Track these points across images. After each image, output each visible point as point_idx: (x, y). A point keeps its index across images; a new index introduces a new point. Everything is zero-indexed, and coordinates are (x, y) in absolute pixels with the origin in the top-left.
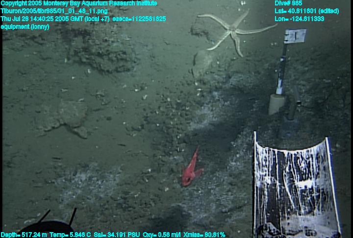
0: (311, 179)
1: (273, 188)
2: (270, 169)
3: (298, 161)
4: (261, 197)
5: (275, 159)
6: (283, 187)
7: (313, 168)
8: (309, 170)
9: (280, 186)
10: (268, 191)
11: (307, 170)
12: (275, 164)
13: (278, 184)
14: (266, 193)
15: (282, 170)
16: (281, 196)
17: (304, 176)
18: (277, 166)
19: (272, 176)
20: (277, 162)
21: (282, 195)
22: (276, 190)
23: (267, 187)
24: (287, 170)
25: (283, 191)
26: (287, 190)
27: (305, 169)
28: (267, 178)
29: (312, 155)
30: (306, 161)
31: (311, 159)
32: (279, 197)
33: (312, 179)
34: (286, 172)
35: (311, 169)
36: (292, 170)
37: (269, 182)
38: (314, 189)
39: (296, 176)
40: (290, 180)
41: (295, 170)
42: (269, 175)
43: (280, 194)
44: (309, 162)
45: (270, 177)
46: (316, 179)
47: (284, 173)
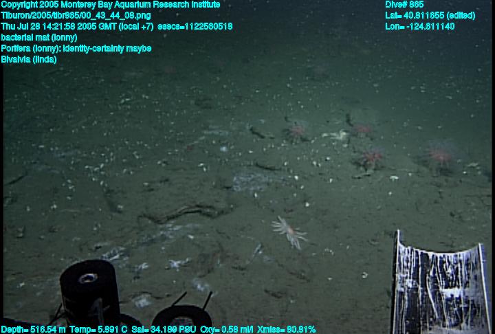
0: (459, 287)
1: (415, 292)
2: (412, 271)
3: (444, 265)
4: (400, 302)
5: (417, 261)
6: (425, 293)
7: (461, 275)
8: (457, 277)
9: (422, 291)
10: (408, 295)
11: (454, 276)
12: (417, 266)
13: (420, 288)
14: (406, 297)
15: (425, 274)
16: (422, 303)
17: (450, 283)
18: (420, 269)
19: (413, 279)
20: (420, 263)
21: (424, 301)
22: (417, 295)
23: (408, 291)
24: (431, 274)
25: (425, 297)
26: (430, 296)
27: (452, 275)
28: (408, 280)
29: (460, 261)
30: (454, 267)
31: (459, 265)
32: (421, 303)
33: (461, 287)
34: (429, 276)
35: (459, 276)
36: (436, 274)
37: (410, 285)
38: (462, 300)
39: (442, 282)
40: (434, 285)
41: (440, 275)
42: (410, 278)
43: (422, 301)
44: (457, 268)
45: (411, 280)
46: (465, 287)
47: (427, 277)
